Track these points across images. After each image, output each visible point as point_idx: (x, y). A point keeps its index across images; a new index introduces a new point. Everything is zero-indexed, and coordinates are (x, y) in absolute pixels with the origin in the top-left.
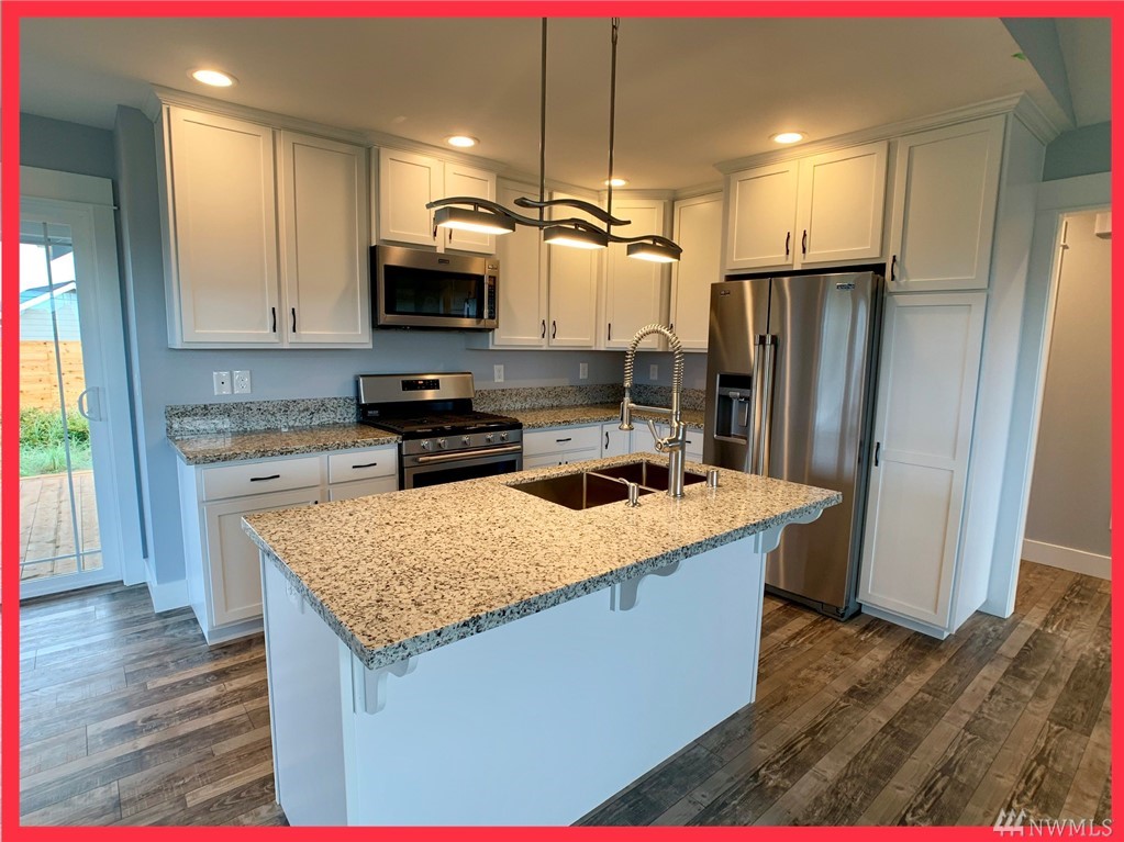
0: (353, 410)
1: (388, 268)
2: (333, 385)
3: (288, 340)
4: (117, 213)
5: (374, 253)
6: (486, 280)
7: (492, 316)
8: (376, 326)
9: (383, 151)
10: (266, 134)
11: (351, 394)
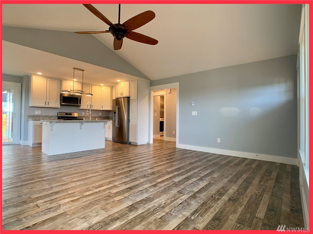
0: (57, 117)
1: (63, 97)
2: (54, 113)
3: (47, 106)
4: (22, 88)
5: (61, 94)
6: (79, 98)
7: (80, 104)
8: (61, 105)
9: (63, 81)
10: (46, 79)
11: (57, 115)
